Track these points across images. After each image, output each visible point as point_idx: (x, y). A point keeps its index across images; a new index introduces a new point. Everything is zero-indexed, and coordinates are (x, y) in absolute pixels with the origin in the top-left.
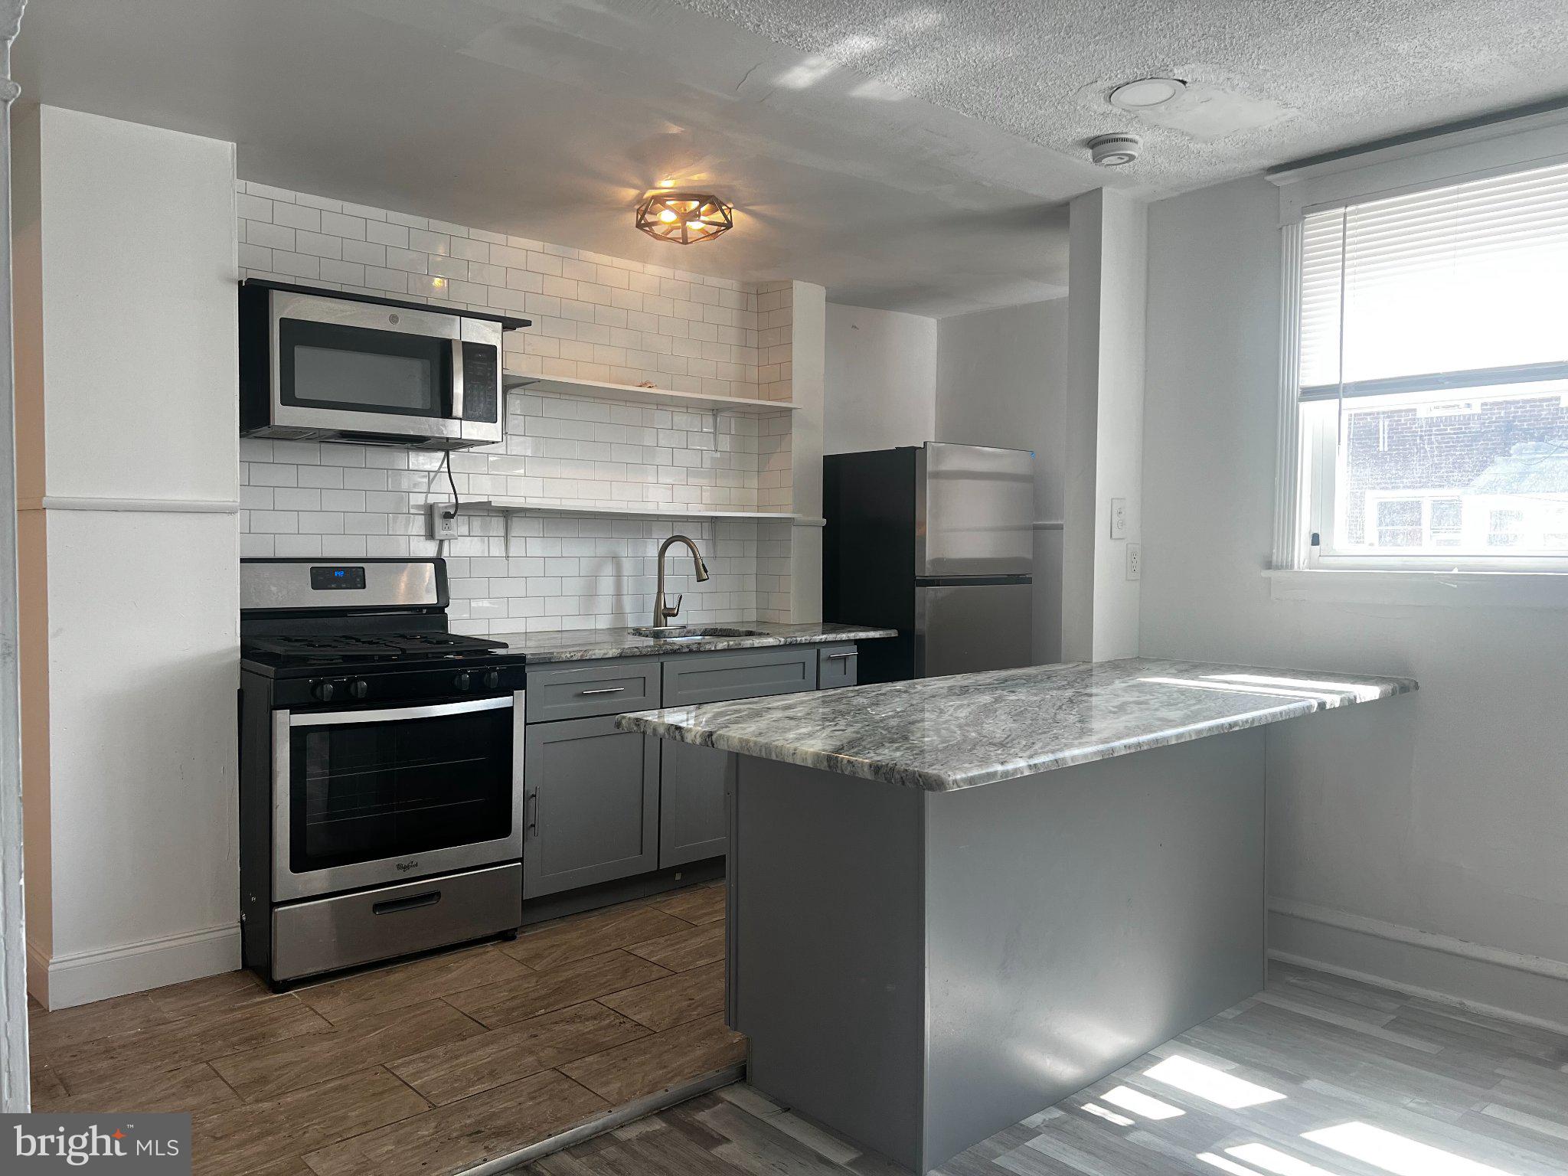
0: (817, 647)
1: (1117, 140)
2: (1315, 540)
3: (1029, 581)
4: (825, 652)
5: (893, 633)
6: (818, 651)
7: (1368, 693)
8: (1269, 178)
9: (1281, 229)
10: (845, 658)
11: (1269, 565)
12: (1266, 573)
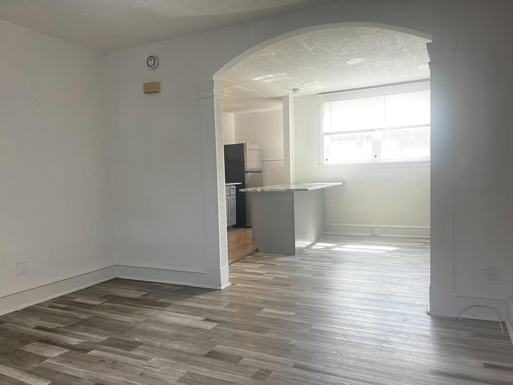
0: (230, 186)
1: (298, 89)
2: (327, 160)
3: (262, 172)
4: (231, 187)
5: (241, 183)
6: (230, 187)
7: (340, 184)
8: (318, 95)
9: (320, 104)
10: (234, 188)
11: (319, 164)
12: (319, 166)
